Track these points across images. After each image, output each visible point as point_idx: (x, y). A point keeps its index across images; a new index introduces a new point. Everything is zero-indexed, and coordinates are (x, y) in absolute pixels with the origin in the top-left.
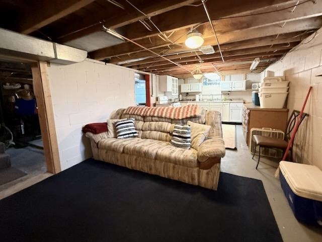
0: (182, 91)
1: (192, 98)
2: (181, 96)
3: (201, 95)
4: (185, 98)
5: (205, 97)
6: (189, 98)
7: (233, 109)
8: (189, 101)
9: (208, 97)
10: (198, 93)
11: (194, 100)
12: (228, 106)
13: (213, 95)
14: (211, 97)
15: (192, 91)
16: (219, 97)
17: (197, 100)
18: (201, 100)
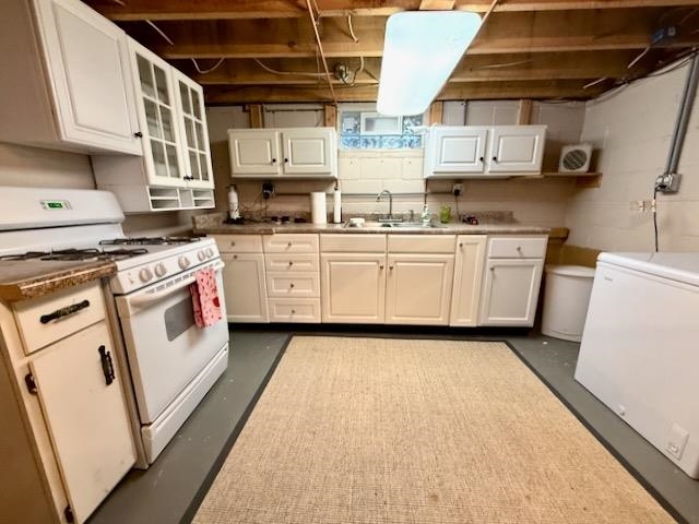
0: (242, 167)
1: (292, 207)
2: (234, 197)
3: (338, 194)
4: (256, 207)
5: (355, 206)
6: (276, 207)
7: (499, 266)
8: (278, 226)
9: (371, 207)
10: (325, 182)
11: (305, 219)
12: (480, 249)
13: (390, 197)
14: (382, 207)
15: (293, 169)
16: (418, 206)
17: (320, 219)
18: (337, 218)
